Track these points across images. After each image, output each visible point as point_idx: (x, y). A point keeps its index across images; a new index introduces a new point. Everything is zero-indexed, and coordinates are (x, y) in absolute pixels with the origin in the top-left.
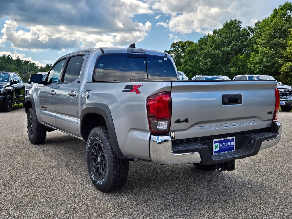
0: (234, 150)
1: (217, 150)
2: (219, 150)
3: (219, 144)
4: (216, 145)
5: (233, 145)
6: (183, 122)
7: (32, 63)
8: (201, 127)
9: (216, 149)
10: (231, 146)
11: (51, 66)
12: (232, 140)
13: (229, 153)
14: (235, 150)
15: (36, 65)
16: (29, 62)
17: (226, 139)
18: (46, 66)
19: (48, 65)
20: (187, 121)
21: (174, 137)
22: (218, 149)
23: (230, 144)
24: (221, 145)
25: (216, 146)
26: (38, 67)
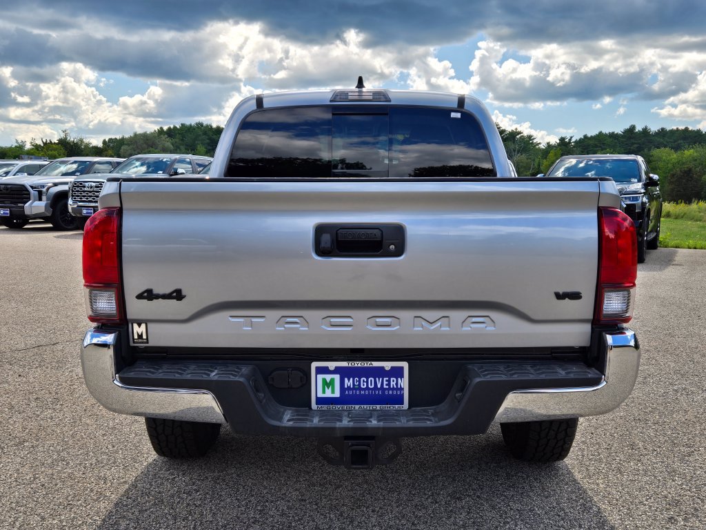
0: (406, 405)
1: (328, 394)
2: (337, 394)
3: (337, 377)
4: (324, 380)
5: (403, 389)
6: (165, 297)
7: (525, 135)
8: (241, 320)
9: (324, 392)
10: (389, 389)
11: (570, 140)
12: (397, 372)
13: (381, 410)
14: (411, 405)
15: (535, 141)
16: (520, 133)
17: (367, 364)
18: (558, 141)
19: (562, 140)
20: (178, 295)
21: (144, 337)
22: (333, 392)
23: (385, 383)
24: (348, 383)
25: (326, 384)
26: (540, 143)
